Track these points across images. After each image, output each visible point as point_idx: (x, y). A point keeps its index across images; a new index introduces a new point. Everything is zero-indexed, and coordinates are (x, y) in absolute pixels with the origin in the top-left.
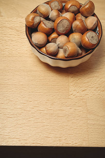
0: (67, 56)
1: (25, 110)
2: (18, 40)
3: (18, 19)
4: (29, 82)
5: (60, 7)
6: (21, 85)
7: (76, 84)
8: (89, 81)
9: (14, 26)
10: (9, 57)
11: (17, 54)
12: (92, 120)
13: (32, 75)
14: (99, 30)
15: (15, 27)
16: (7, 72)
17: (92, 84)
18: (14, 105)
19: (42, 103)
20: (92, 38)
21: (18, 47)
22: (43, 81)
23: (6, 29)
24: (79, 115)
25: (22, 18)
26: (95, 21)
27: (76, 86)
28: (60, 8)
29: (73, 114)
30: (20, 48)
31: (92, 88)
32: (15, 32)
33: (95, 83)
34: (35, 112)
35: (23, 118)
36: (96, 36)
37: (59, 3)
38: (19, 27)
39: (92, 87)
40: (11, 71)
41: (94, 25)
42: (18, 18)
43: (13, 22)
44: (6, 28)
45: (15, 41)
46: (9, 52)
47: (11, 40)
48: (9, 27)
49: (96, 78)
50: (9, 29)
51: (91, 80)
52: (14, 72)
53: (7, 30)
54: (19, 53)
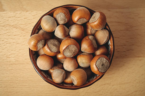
2: (23, 42)
3: (22, 13)
9: (18, 24)
10: (16, 64)
11: (24, 61)
13: (41, 86)
15: (19, 25)
16: (15, 83)
17: (103, 93)
21: (24, 51)
22: (52, 92)
23: (10, 28)
25: (26, 12)
30: (26, 53)
32: (20, 32)
33: (107, 91)
38: (24, 25)
40: (19, 82)
42: (22, 12)
43: (16, 18)
44: (10, 27)
45: (21, 43)
46: (15, 58)
47: (17, 43)
48: (12, 26)
50: (13, 28)
52: (22, 83)
53: (11, 29)
54: (25, 59)
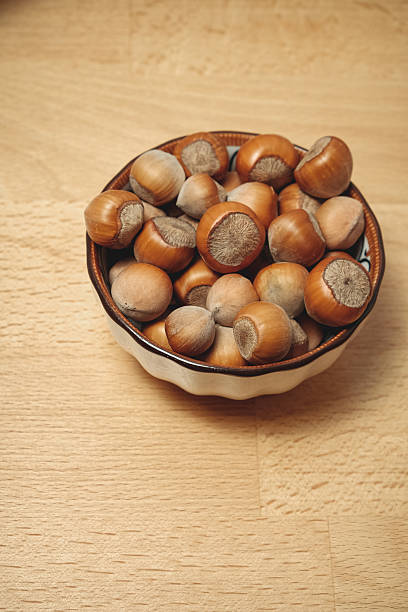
0: (252, 359)
1: (91, 569)
2: (55, 289)
3: (55, 205)
4: (102, 458)
5: (220, 163)
6: (72, 469)
7: (286, 460)
8: (338, 449)
9: (39, 236)
10: (24, 357)
11: (54, 347)
12: (353, 605)
13: (115, 430)
14: (372, 249)
15: (45, 240)
16: (18, 417)
17: (349, 460)
18: (46, 549)
19: (154, 538)
20: (346, 283)
21: (57, 317)
22: (156, 452)
23: (11, 246)
24: (302, 586)
25: (71, 202)
26: (356, 217)
27: (286, 469)
28: (218, 166)
29: (278, 580)
30: (63, 323)
31: (350, 473)
32: (44, 259)
33: (363, 454)
34: (131, 578)
35: (84, 601)
36: (359, 276)
37: (214, 146)
38: (60, 238)
39: (349, 470)
40: (33, 414)
41: (351, 233)
42: (54, 203)
43: (35, 217)
44: (10, 243)
45: (47, 292)
46: (22, 338)
47: (31, 291)
48: (19, 240)
49: (364, 434)
50: (22, 246)
51: (345, 443)
52: (44, 418)
53: (12, 249)
54: (60, 342)
